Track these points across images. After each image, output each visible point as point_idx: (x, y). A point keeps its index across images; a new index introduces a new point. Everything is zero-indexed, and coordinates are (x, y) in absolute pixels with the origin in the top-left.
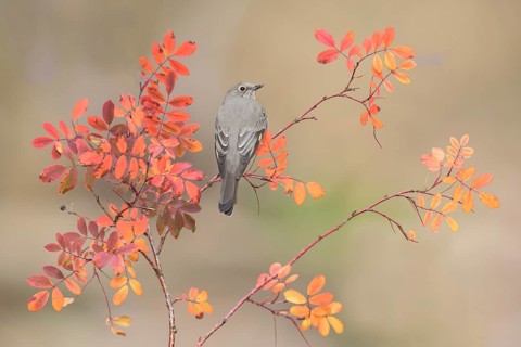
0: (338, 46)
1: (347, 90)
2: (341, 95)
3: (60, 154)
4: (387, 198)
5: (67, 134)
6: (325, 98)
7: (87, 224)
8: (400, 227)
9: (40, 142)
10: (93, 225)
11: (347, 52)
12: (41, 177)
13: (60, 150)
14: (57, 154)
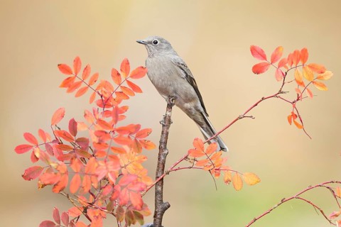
0: (269, 60)
1: (280, 92)
2: (276, 96)
3: (37, 159)
4: (311, 188)
5: (45, 140)
6: (263, 99)
7: (61, 215)
8: (322, 211)
9: (21, 149)
10: (66, 216)
11: (276, 64)
12: (23, 176)
13: (38, 155)
14: (35, 158)
